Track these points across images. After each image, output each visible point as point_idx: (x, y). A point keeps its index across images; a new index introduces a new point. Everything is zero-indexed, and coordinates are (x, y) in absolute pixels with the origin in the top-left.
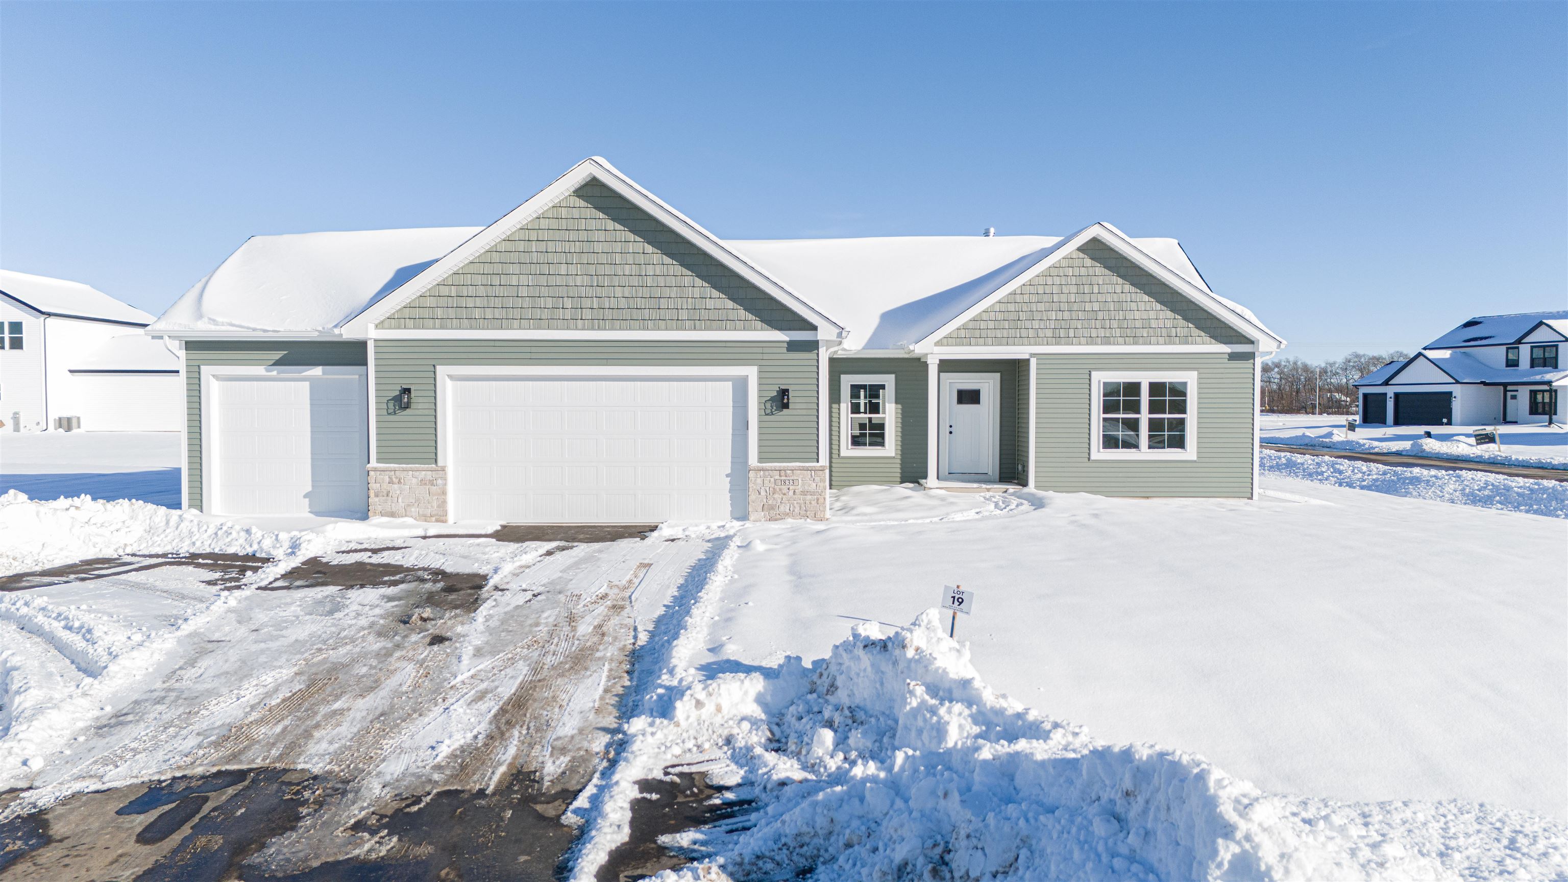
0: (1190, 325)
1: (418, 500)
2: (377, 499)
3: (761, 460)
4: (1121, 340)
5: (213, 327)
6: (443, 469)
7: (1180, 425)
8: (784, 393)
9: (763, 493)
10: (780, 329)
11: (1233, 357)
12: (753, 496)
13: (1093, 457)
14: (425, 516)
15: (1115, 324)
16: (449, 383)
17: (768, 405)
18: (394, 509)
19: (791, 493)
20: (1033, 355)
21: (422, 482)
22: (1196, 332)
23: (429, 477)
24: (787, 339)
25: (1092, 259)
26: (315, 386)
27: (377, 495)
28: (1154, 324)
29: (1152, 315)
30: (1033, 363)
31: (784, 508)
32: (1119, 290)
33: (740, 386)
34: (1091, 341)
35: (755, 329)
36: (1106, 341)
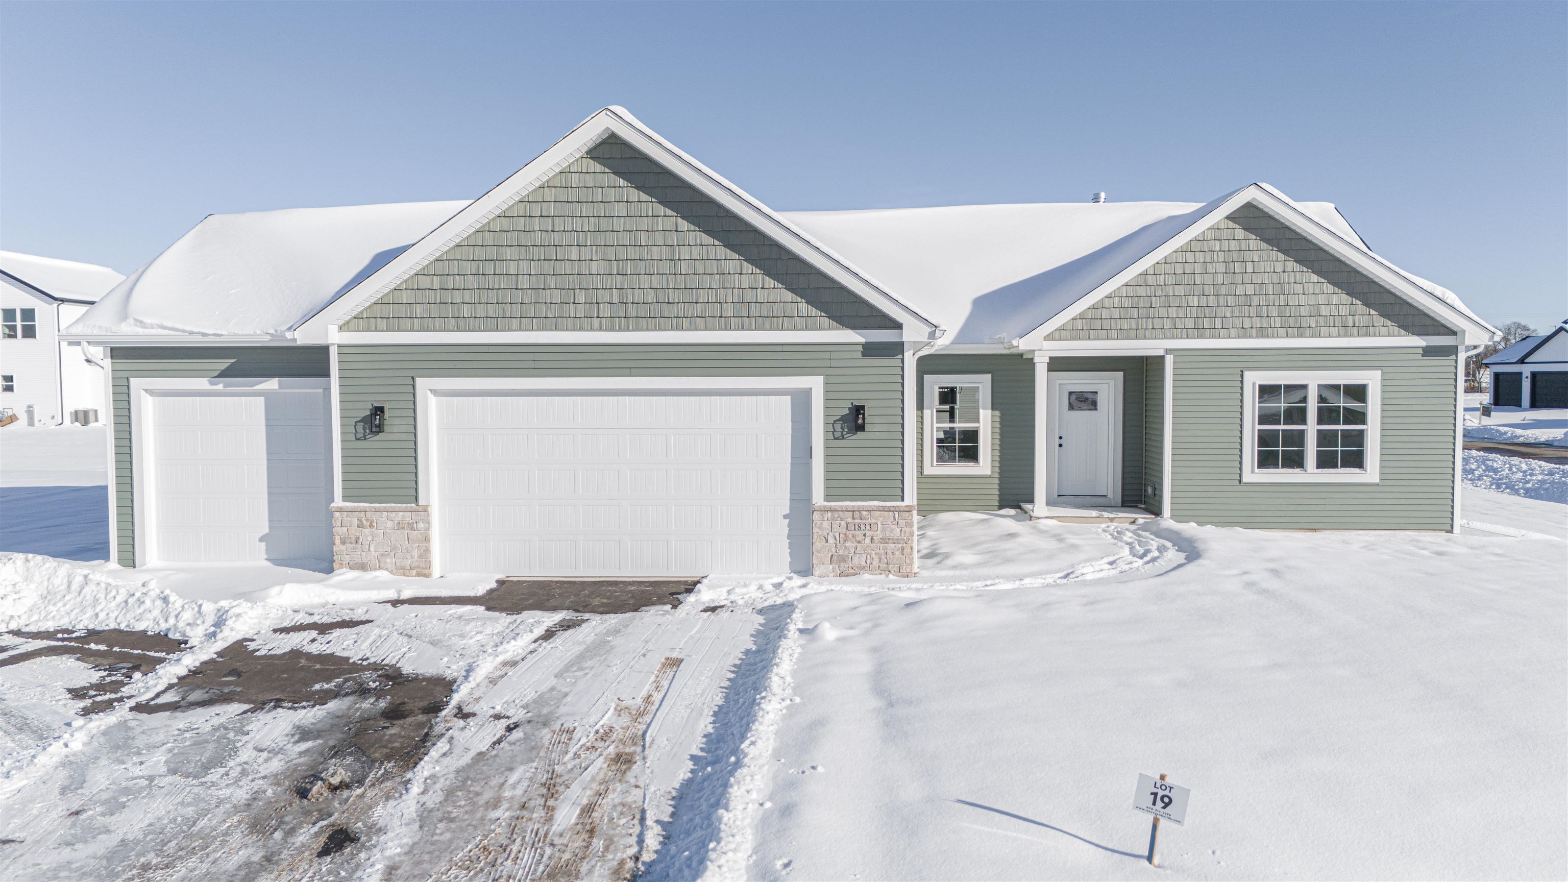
0: (1373, 312)
1: (394, 549)
2: (343, 547)
3: (828, 497)
4: (1282, 332)
5: (140, 331)
6: (425, 509)
7: (1358, 439)
8: (858, 410)
9: (831, 540)
10: (854, 328)
11: (1428, 351)
12: (818, 544)
13: (1245, 480)
14: (403, 568)
15: (1274, 312)
16: (433, 400)
17: (838, 426)
18: (365, 560)
19: (868, 540)
20: (1168, 351)
21: (400, 526)
22: (1380, 320)
23: (408, 520)
24: (863, 340)
25: (1245, 229)
26: (271, 401)
27: (343, 542)
28: (1324, 311)
29: (1322, 299)
30: (1169, 360)
31: (860, 560)
32: (1279, 268)
33: (801, 401)
34: (1244, 332)
35: (821, 329)
36: (1263, 333)
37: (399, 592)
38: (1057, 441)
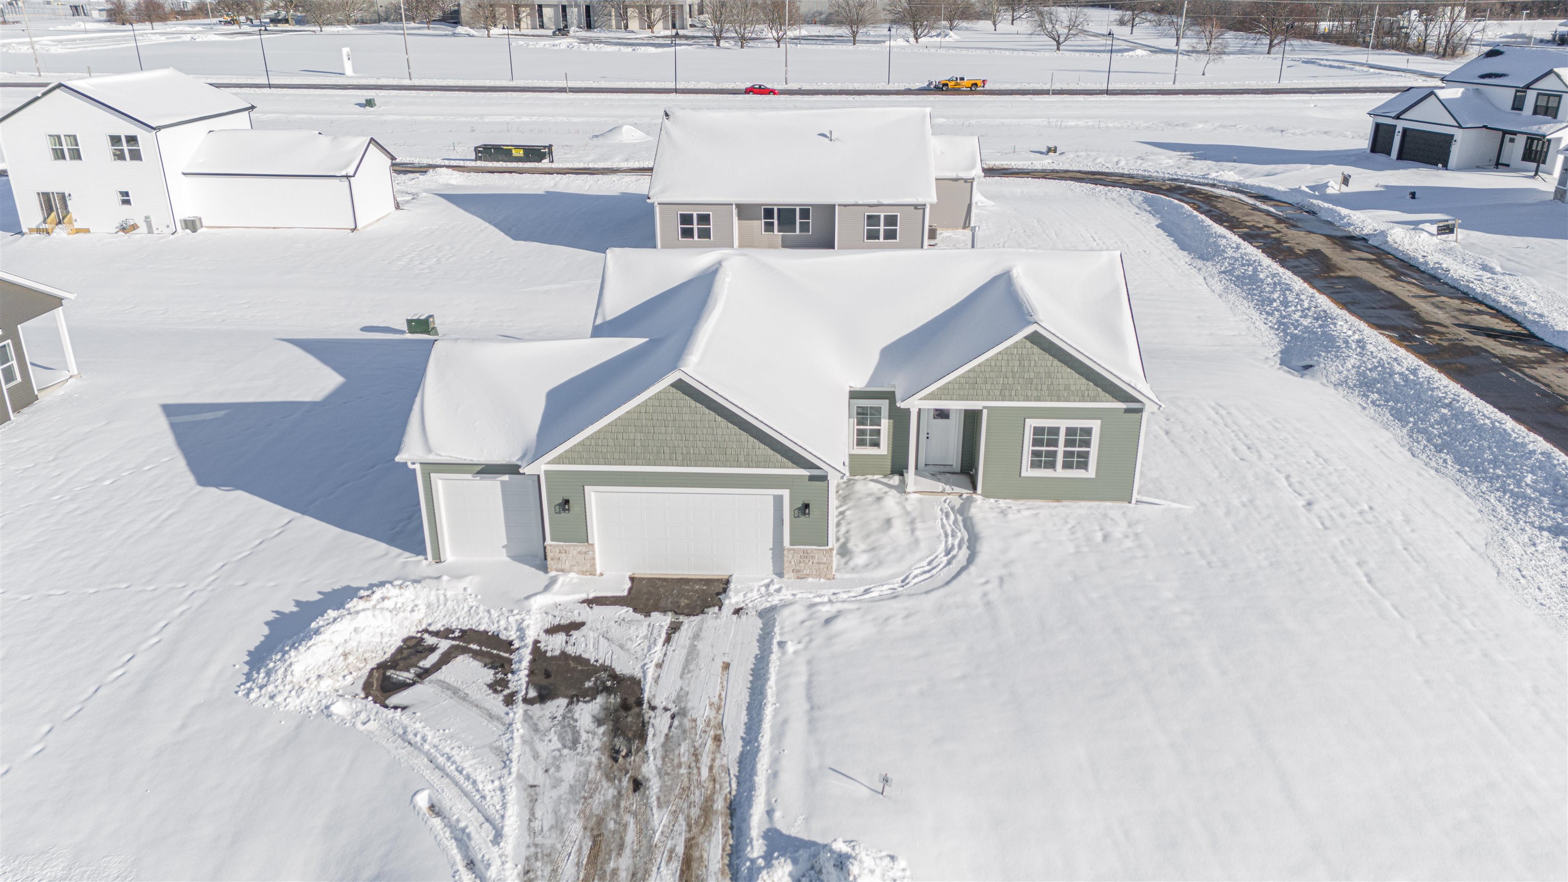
0: (1099, 389)
1: (578, 563)
2: (552, 562)
3: (791, 544)
4: (1049, 398)
6: (593, 545)
7: (1086, 455)
8: (807, 506)
9: (793, 563)
10: (804, 468)
11: (1127, 411)
12: (786, 564)
13: (1023, 475)
14: (583, 572)
15: (1045, 388)
16: (593, 496)
17: (796, 512)
18: (563, 568)
19: (811, 563)
20: (985, 407)
21: (579, 553)
22: (1102, 393)
23: (584, 550)
24: (809, 474)
25: (1032, 345)
26: (501, 482)
27: (552, 559)
28: (1072, 388)
29: (1072, 382)
30: (985, 412)
31: (807, 572)
32: (1049, 364)
33: (778, 500)
34: (1027, 399)
35: (788, 468)
36: (1038, 399)
37: (588, 595)
38: (926, 436)
